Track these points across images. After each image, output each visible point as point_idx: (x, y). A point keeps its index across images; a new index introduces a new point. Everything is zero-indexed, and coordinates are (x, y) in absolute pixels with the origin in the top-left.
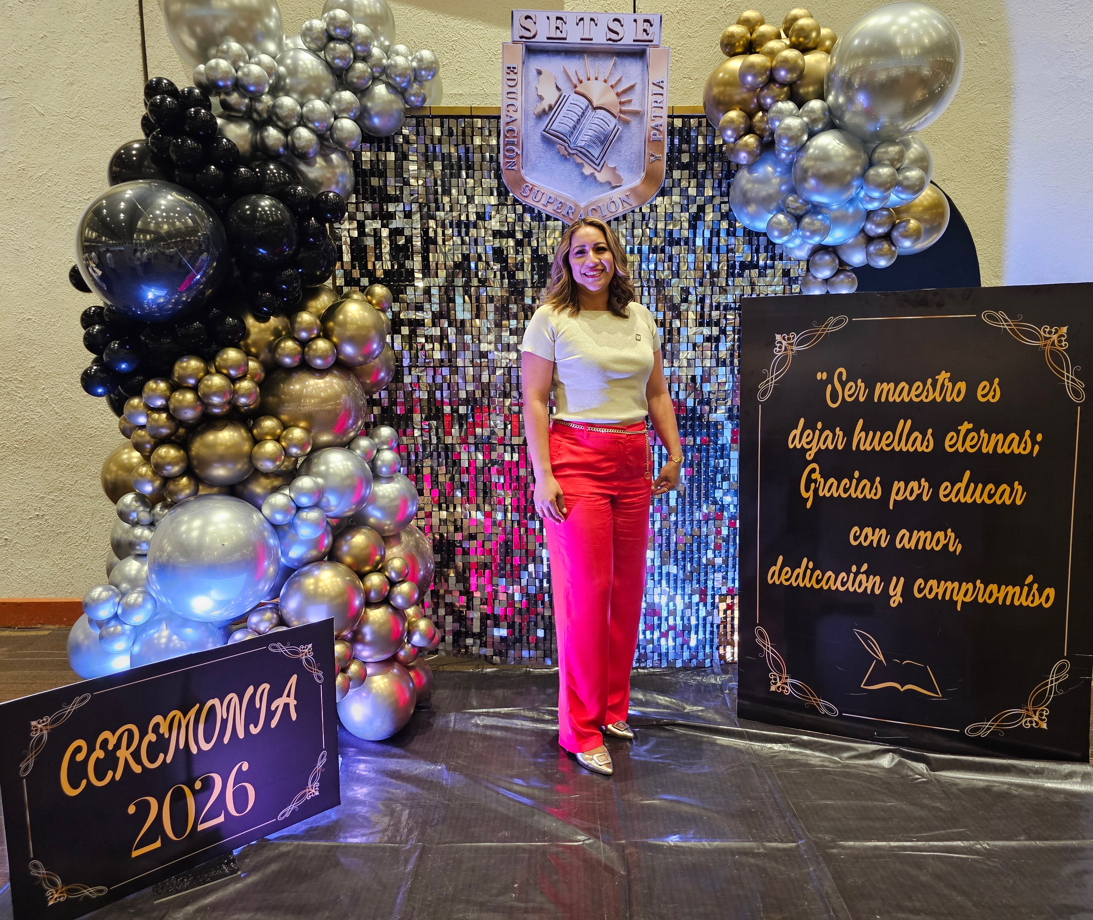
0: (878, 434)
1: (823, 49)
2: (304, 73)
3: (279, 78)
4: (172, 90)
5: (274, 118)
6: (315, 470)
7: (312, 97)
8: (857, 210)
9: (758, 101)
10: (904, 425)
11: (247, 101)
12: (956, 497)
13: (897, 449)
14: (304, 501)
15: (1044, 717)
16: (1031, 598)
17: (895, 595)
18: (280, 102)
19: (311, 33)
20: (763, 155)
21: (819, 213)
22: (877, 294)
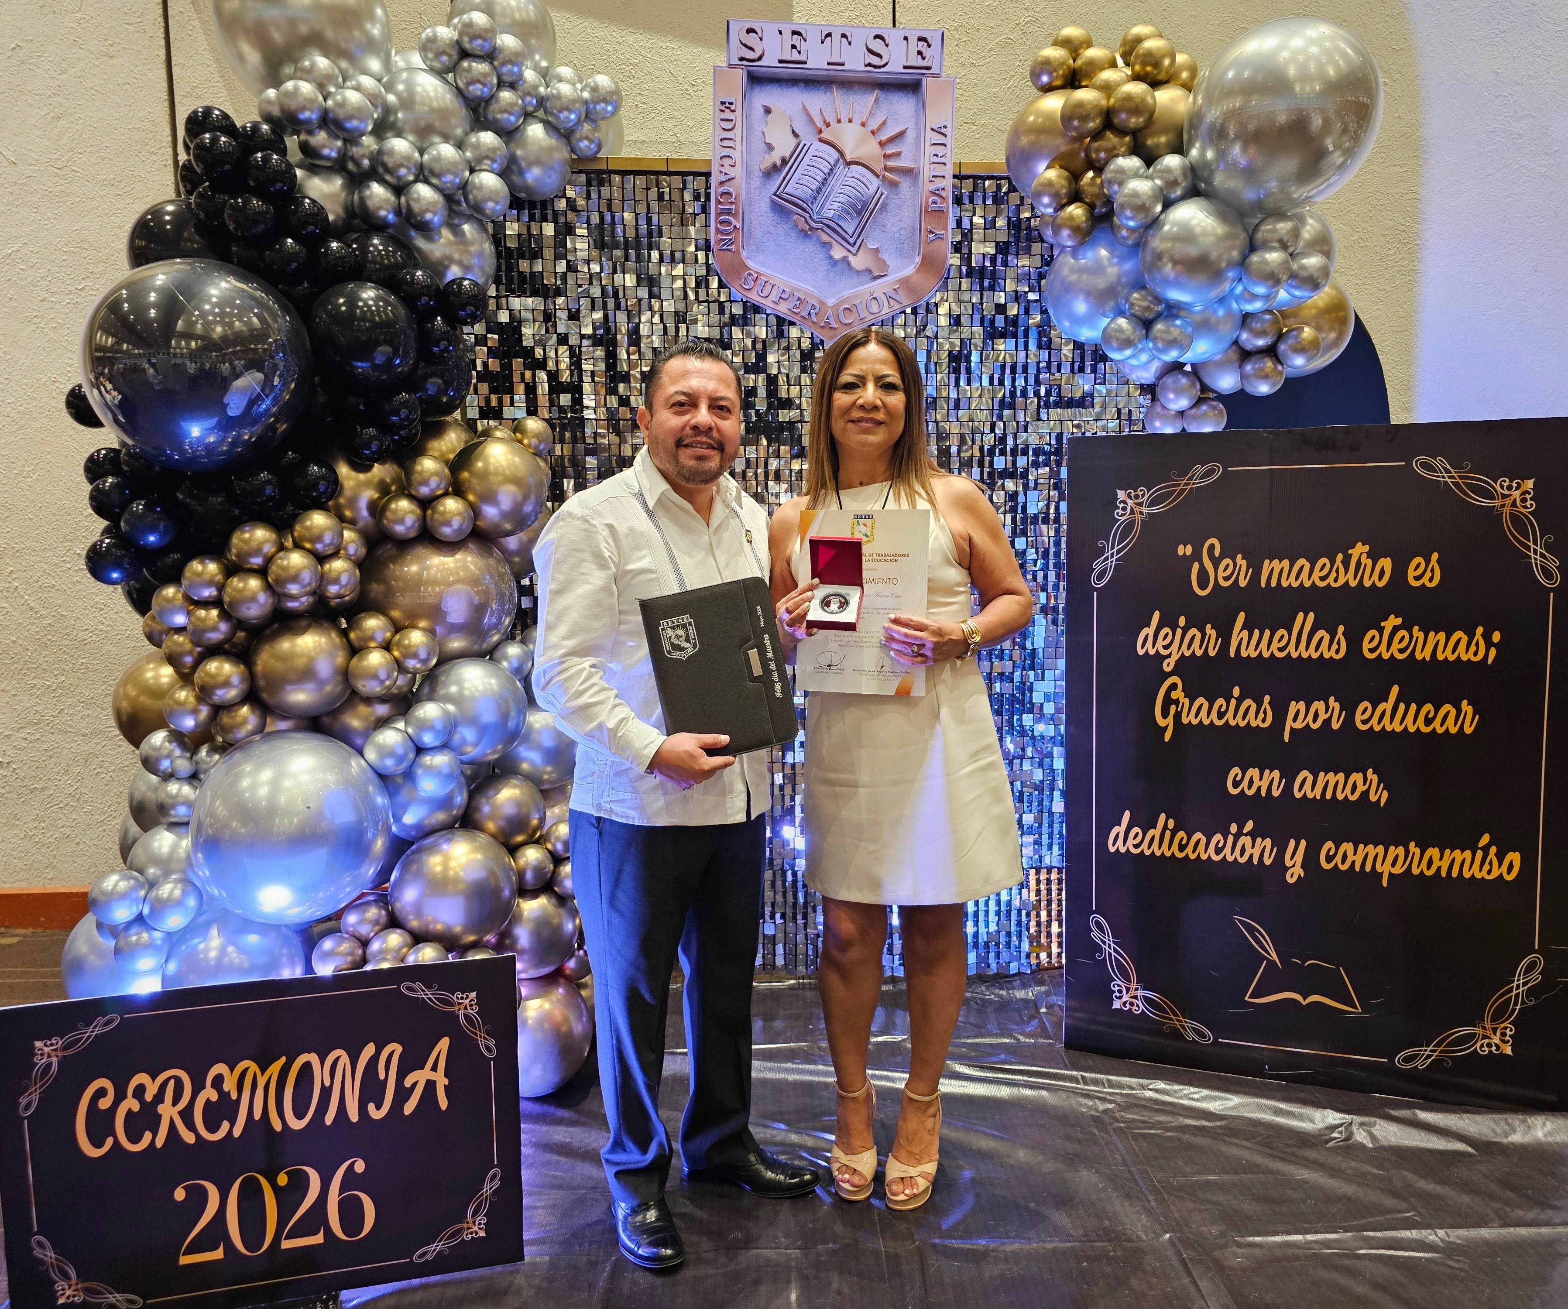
0: (1267, 633)
1: (1180, 82)
2: (423, 104)
3: (388, 110)
4: (227, 126)
5: (381, 170)
6: (442, 692)
7: (437, 139)
8: (1229, 312)
9: (1087, 155)
10: (1304, 621)
11: (339, 143)
12: (1379, 723)
13: (1294, 655)
14: (428, 739)
15: (1507, 1038)
16: (1486, 867)
17: (1294, 866)
18: (389, 145)
19: (434, 46)
20: (1095, 233)
21: (1177, 317)
22: (1264, 433)
